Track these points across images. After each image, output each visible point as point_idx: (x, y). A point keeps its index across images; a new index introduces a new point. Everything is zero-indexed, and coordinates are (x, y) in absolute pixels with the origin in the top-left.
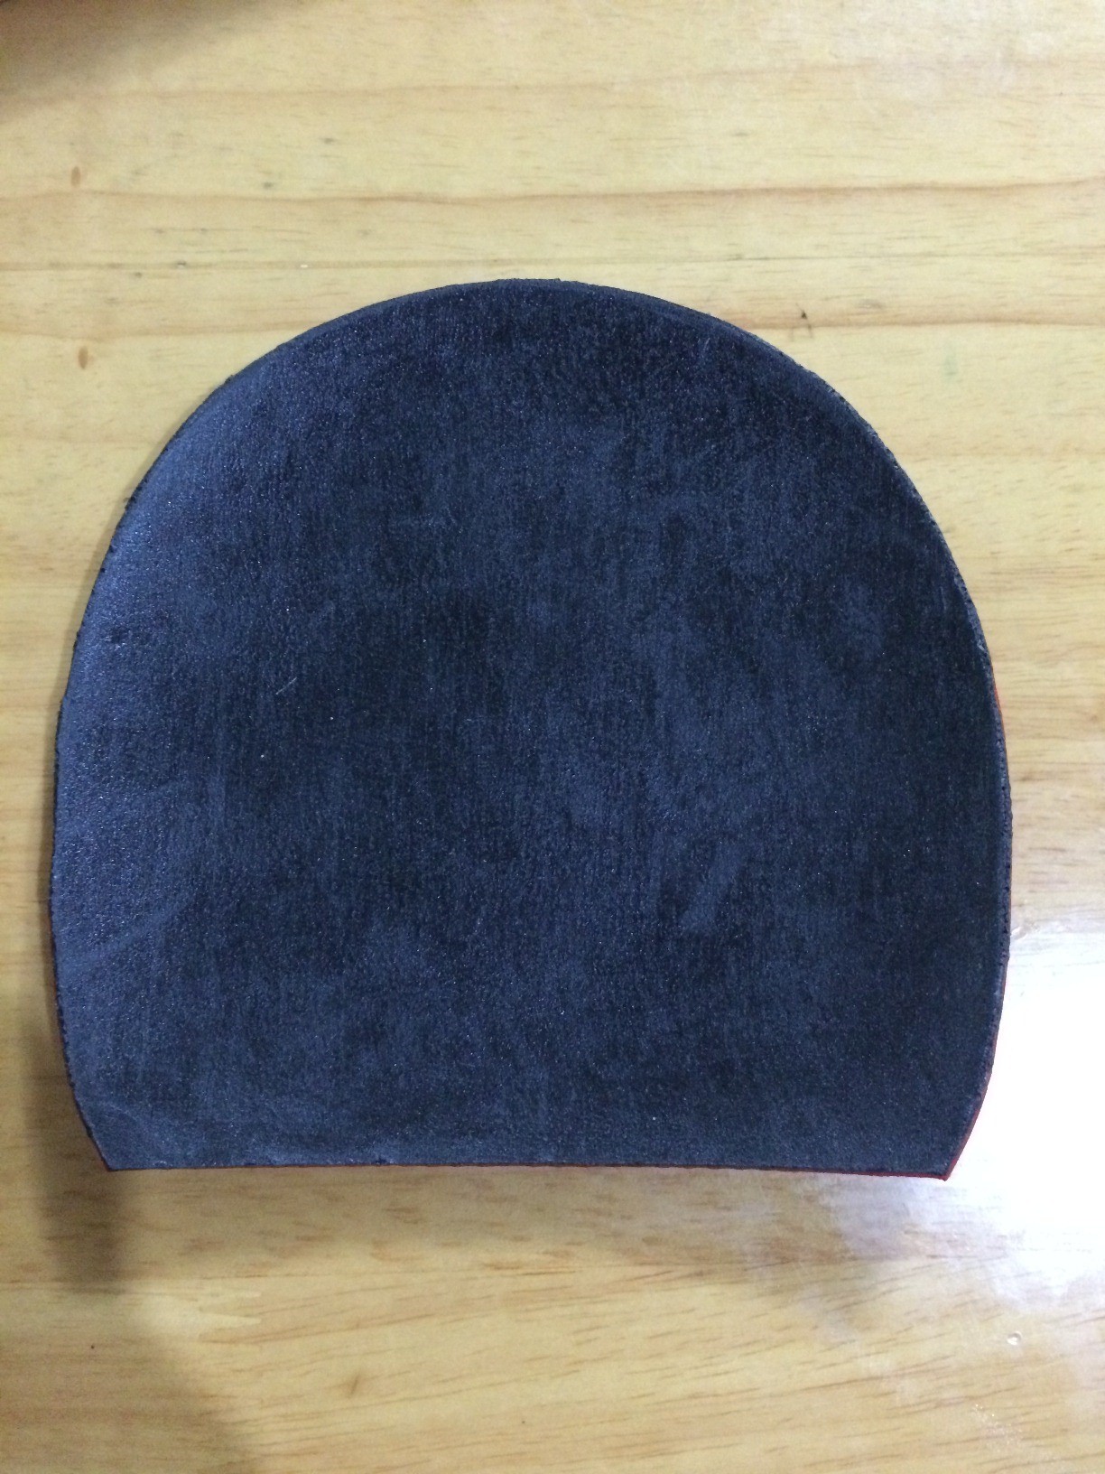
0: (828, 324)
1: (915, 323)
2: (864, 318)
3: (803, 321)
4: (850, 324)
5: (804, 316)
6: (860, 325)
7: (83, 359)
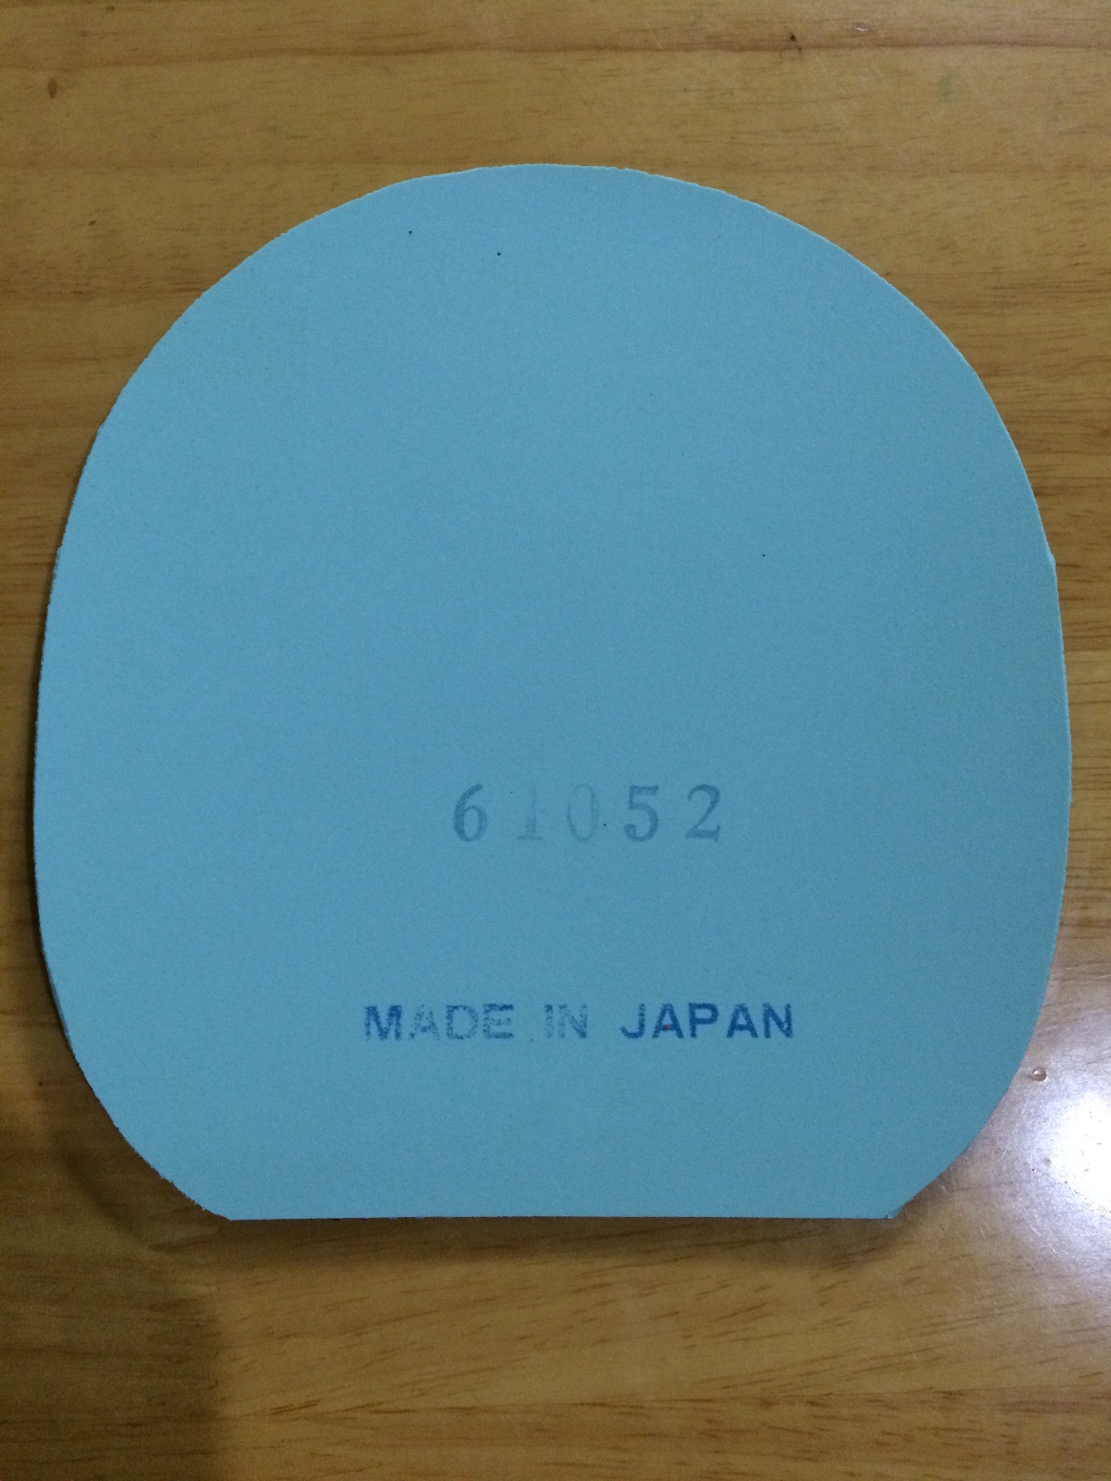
0: (818, 47)
1: (905, 45)
2: (856, 41)
3: (792, 43)
4: (840, 46)
5: (793, 38)
6: (853, 47)
7: (53, 90)
